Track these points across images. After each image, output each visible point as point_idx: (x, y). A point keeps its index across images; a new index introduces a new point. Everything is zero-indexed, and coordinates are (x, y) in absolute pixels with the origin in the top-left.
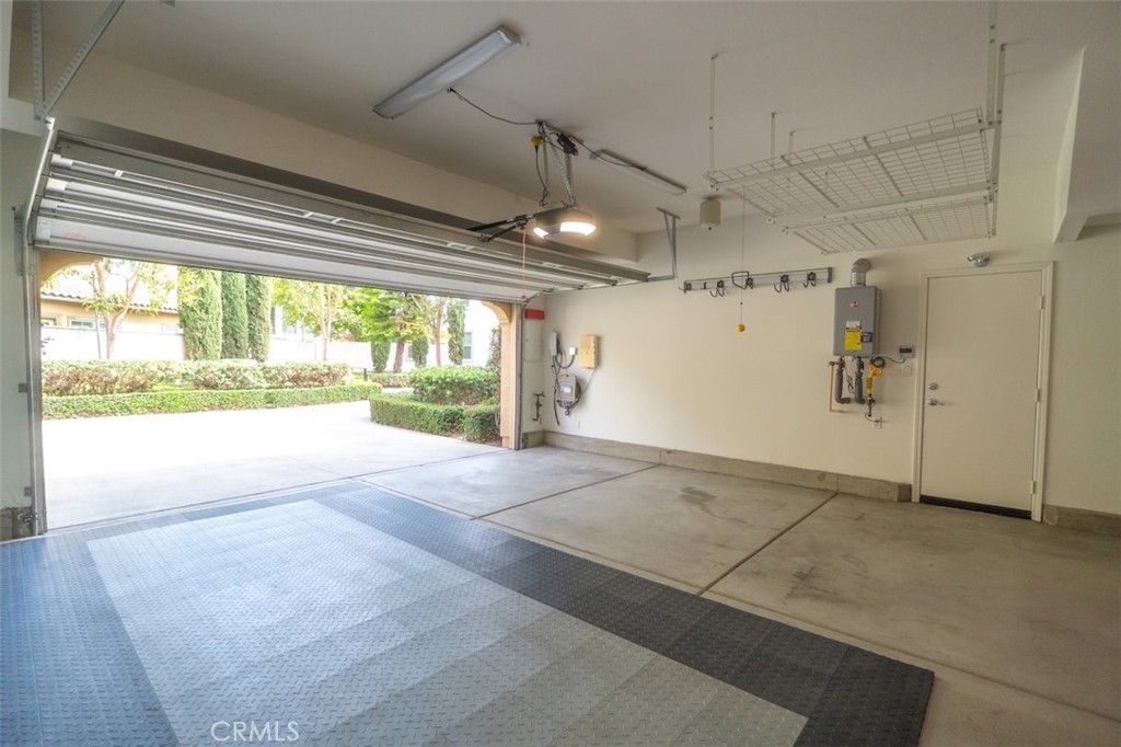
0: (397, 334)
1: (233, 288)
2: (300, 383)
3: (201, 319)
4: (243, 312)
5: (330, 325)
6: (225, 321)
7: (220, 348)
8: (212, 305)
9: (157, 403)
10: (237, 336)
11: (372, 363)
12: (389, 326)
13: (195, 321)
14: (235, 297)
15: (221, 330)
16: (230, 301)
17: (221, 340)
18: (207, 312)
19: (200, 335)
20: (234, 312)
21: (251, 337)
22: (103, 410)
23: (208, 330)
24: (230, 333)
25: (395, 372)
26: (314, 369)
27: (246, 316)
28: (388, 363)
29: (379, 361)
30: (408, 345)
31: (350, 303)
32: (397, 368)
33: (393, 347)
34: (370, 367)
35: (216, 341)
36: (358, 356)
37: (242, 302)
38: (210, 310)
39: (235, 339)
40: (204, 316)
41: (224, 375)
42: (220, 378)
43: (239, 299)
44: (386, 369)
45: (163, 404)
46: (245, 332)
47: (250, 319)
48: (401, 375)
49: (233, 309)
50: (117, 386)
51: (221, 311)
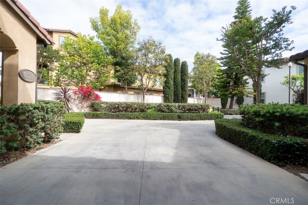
0: (231, 93)
1: (177, 82)
2: (191, 112)
3: (168, 91)
4: (180, 89)
5: (207, 93)
6: (174, 91)
7: (173, 100)
8: (171, 87)
9: (145, 116)
10: (178, 96)
11: (221, 105)
12: (228, 90)
13: (166, 92)
14: (178, 84)
15: (173, 95)
16: (176, 86)
17: (173, 98)
18: (169, 89)
19: (167, 96)
20: (177, 89)
21: (182, 97)
22: (132, 117)
23: (169, 94)
24: (176, 95)
25: (230, 109)
26: (196, 106)
27: (181, 90)
28: (227, 105)
29: (224, 105)
30: (235, 98)
31: (214, 85)
32: (231, 107)
33: (229, 99)
34: (220, 107)
35: (172, 98)
36: (217, 103)
37: (179, 86)
38: (170, 88)
39: (177, 97)
40: (169, 90)
41: (165, 108)
42: (164, 109)
43: (179, 85)
44: (226, 108)
45: (147, 117)
46: (180, 95)
47: (182, 91)
48: (233, 110)
49: (177, 88)
50: (137, 110)
51: (173, 89)
